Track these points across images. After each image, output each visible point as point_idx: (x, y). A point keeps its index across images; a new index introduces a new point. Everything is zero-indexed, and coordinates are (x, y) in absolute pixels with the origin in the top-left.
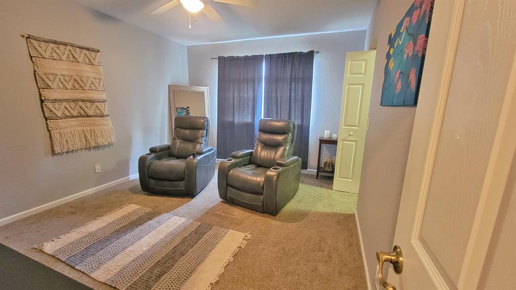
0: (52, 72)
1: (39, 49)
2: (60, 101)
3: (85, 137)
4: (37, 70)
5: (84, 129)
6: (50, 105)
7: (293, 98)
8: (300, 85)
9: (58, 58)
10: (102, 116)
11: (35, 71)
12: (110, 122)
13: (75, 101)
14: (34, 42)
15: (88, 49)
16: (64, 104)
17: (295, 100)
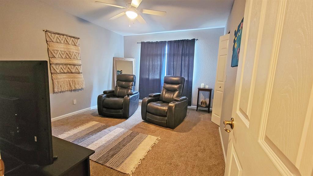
0: (56, 49)
1: (51, 37)
2: (59, 64)
3: (70, 84)
4: (49, 48)
5: (70, 80)
6: (54, 66)
7: (183, 65)
8: (187, 58)
9: (60, 42)
10: (79, 73)
11: (48, 49)
12: (82, 76)
13: (66, 64)
14: (49, 34)
15: (74, 37)
16: (61, 66)
17: (184, 65)
